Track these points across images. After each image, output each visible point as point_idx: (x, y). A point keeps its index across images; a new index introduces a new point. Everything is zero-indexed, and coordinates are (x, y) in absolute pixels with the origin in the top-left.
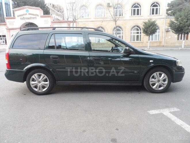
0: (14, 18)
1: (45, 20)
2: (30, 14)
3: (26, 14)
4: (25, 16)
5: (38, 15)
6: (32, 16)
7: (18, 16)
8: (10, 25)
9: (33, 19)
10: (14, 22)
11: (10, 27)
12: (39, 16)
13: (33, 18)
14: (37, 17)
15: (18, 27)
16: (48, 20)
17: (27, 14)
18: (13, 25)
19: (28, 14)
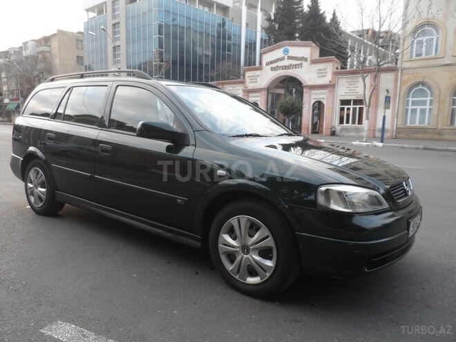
0: (260, 68)
1: (320, 70)
2: (290, 58)
3: (282, 59)
4: (280, 64)
5: (306, 59)
6: (294, 62)
7: (268, 64)
8: (252, 82)
9: (296, 68)
10: (259, 76)
11: (250, 86)
12: (309, 60)
13: (297, 65)
14: (303, 62)
15: (263, 87)
16: (325, 69)
17: (284, 59)
18: (256, 82)
19: (286, 57)
